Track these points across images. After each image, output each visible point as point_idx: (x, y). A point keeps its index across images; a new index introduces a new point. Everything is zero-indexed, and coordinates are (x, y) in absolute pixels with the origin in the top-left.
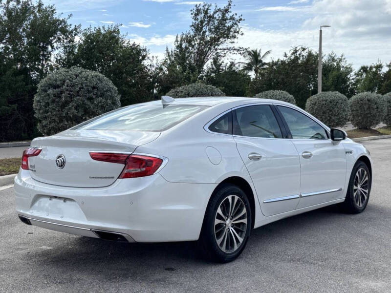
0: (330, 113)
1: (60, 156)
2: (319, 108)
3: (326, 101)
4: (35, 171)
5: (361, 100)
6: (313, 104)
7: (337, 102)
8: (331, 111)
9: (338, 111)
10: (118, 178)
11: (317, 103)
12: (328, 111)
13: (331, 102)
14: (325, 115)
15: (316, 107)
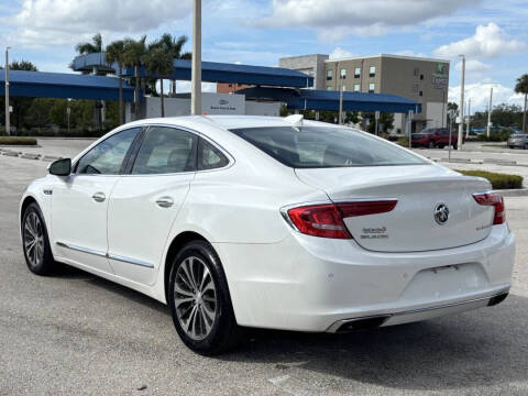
4: (386, 236)
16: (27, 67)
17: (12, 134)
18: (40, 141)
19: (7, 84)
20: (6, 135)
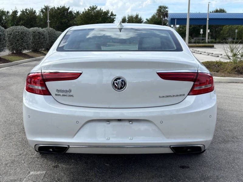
0: (22, 41)
1: (119, 78)
2: (14, 38)
3: (19, 32)
4: (72, 96)
5: (34, 33)
6: (9, 34)
7: (26, 33)
8: (22, 39)
9: (27, 39)
10: (188, 95)
11: (12, 33)
12: (21, 39)
13: (22, 33)
14: (18, 42)
15: (12, 37)
16: (222, 11)
17: (209, 43)
18: (215, 46)
19: (208, 19)
20: (206, 43)
